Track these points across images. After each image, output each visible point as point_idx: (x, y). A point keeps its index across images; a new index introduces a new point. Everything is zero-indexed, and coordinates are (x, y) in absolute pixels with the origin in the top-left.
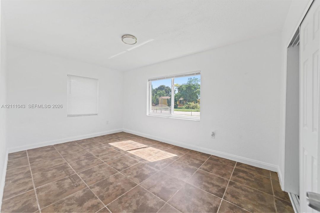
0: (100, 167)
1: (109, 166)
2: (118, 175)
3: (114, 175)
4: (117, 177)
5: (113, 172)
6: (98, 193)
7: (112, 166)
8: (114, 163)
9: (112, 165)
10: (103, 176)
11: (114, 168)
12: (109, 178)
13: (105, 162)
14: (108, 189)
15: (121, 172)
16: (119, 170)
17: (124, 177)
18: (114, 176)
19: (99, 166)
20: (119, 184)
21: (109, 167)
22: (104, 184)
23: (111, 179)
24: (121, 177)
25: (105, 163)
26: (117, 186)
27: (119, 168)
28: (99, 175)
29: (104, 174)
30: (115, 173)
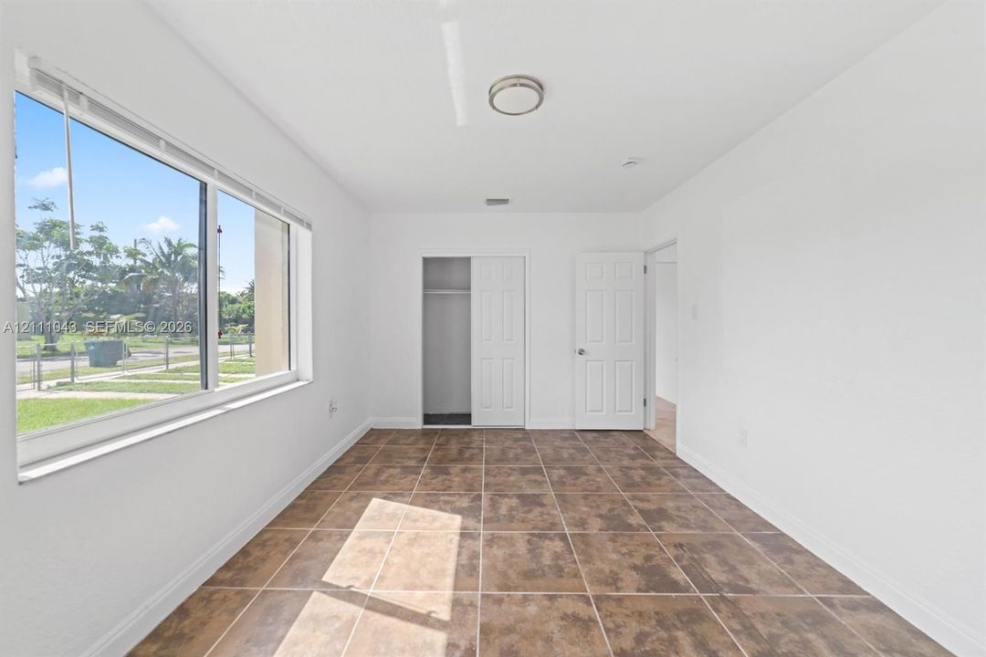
0: (613, 581)
1: (583, 571)
2: (576, 526)
3: (584, 529)
4: (582, 523)
5: (583, 542)
6: (630, 512)
7: (575, 562)
8: (559, 572)
9: (574, 566)
10: (613, 540)
11: (571, 552)
12: (600, 530)
13: (587, 600)
14: (611, 510)
15: (564, 530)
16: (563, 537)
17: (565, 515)
18: (586, 526)
19: (618, 589)
20: (585, 509)
21: (586, 562)
22: (616, 522)
23: (595, 526)
24: (574, 518)
25: (589, 593)
26: (592, 507)
27: (558, 546)
28: (624, 550)
29: (610, 546)
30: (580, 535)
